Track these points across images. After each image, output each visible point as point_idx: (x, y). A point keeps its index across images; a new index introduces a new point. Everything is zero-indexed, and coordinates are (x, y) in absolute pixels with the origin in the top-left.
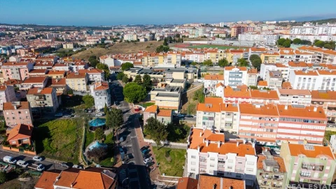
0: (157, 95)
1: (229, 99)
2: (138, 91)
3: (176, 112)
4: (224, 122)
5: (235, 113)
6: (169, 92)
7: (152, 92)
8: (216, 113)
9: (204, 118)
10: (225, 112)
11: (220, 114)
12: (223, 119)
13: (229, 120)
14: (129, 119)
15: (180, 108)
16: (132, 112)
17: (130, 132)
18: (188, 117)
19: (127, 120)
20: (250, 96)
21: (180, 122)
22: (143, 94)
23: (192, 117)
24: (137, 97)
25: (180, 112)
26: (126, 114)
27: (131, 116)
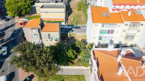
0: (42, 7)
1: (117, 7)
2: (20, 4)
3: (63, 23)
4: (124, 34)
5: (141, 22)
6: (54, 4)
7: (36, 5)
8: (118, 24)
9: (101, 32)
10: (129, 23)
11: (122, 25)
12: (124, 31)
13: (132, 32)
14: (13, 35)
15: (67, 19)
16: (17, 27)
18: (76, 28)
19: (9, 36)
20: (139, 2)
21: (69, 35)
22: (27, 6)
23: (80, 28)
24: (20, 10)
25: (67, 23)
26: (11, 28)
27: (15, 31)
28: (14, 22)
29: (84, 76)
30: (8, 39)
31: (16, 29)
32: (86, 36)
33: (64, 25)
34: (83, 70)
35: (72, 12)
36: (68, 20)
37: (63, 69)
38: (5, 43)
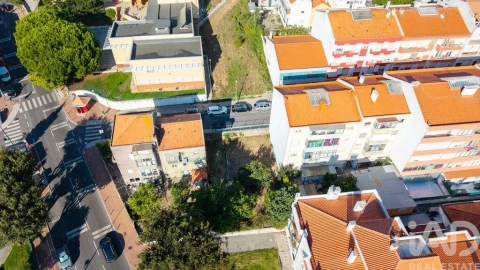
0: (134, 51)
1: (347, 47)
2: (66, 51)
3: (203, 97)
4: (363, 141)
6: (168, 36)
8: (349, 125)
9: (311, 144)
10: (373, 120)
13: (380, 136)
14: (71, 151)
15: (209, 81)
16: (70, 121)
17: (85, 211)
18: (239, 111)
19: (61, 157)
20: (402, 34)
21: (224, 138)
22: (87, 53)
23: (249, 108)
24: (69, 70)
25: (211, 94)
26: (53, 128)
27: (70, 135)
28: (54, 103)
29: (277, 250)
30: (62, 166)
31: (71, 128)
32: (268, 136)
33: (205, 99)
34: (272, 235)
35: (221, 52)
36: (213, 82)
37: (226, 238)
38: (57, 181)
